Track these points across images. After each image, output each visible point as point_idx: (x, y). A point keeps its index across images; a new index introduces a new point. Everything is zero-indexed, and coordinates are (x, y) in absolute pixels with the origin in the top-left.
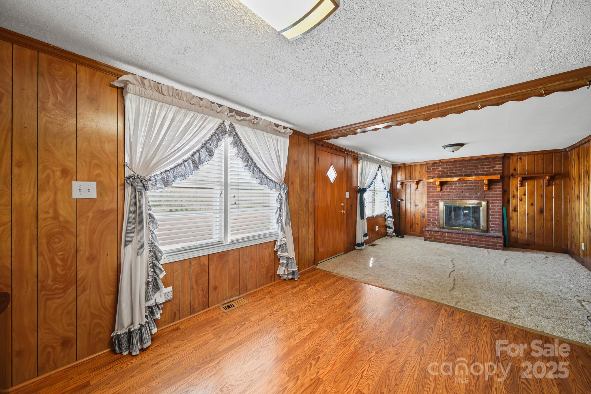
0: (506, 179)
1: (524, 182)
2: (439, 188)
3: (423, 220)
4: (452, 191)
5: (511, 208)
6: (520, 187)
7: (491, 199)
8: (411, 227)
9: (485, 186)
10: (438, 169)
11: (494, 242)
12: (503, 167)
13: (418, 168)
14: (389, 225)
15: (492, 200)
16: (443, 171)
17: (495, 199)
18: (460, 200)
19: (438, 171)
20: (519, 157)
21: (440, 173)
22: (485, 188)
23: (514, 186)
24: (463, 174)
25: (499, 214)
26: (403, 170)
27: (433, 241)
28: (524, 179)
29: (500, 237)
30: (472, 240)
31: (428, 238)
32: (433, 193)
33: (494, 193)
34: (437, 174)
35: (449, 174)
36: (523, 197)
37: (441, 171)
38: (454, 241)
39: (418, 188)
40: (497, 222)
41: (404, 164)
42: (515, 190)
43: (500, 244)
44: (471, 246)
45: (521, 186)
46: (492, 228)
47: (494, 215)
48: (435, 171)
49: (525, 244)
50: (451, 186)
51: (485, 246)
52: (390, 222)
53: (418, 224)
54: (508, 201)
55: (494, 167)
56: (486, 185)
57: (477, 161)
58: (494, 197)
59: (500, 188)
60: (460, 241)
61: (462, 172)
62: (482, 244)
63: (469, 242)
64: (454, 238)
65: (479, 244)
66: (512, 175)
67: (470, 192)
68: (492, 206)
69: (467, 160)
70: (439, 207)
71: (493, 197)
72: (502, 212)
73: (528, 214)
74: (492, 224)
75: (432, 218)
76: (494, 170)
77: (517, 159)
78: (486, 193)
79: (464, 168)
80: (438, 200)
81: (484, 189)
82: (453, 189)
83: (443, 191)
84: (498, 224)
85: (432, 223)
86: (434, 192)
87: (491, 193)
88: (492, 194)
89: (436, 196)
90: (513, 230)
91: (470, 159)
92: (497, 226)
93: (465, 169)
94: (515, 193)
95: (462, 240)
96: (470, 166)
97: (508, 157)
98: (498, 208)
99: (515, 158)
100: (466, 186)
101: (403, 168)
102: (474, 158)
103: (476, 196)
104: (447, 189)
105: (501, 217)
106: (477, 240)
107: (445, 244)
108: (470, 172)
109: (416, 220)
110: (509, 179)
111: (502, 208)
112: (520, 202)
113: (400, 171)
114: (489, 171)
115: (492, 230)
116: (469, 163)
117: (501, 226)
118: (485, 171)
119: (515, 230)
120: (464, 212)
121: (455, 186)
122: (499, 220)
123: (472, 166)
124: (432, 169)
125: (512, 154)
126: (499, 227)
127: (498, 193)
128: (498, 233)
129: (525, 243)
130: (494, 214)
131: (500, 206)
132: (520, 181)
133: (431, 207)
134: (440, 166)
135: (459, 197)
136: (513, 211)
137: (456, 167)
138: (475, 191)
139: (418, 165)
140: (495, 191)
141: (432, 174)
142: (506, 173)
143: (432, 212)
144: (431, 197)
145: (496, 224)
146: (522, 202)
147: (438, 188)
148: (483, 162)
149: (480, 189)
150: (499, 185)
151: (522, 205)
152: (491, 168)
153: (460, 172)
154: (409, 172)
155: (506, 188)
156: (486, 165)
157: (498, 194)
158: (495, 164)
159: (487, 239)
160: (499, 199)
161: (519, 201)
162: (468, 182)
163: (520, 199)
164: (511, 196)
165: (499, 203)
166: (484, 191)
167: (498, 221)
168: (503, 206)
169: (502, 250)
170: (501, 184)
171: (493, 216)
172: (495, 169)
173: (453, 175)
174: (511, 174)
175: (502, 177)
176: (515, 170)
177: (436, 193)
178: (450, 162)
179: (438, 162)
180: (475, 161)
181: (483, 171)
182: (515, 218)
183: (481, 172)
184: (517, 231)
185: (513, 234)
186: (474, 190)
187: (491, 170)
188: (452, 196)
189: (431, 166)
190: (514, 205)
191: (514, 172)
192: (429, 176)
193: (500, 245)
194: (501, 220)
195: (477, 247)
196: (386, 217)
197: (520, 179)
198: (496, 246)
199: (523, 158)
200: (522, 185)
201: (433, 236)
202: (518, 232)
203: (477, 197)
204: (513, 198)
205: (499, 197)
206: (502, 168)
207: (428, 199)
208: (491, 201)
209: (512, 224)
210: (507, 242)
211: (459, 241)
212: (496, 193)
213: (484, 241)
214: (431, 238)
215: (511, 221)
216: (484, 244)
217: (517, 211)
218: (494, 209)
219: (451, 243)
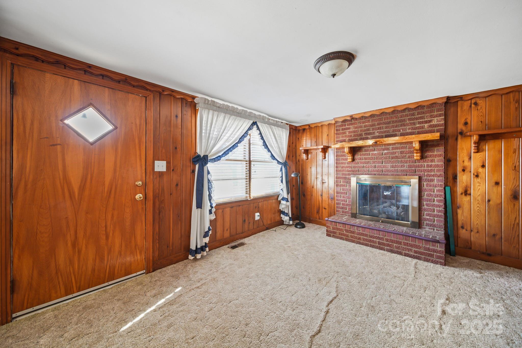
0: (450, 141)
1: (482, 144)
2: (351, 158)
3: (332, 202)
4: (368, 162)
5: (459, 189)
6: (475, 153)
7: (426, 174)
8: (318, 212)
9: (416, 153)
10: (349, 128)
11: (429, 249)
12: (446, 120)
13: (325, 130)
14: (284, 211)
15: (427, 176)
16: (356, 131)
17: (432, 173)
18: (379, 175)
19: (350, 132)
20: (473, 101)
21: (353, 134)
22: (417, 156)
23: (465, 151)
24: (384, 134)
25: (439, 198)
26: (308, 133)
27: (337, 238)
28: (483, 138)
29: (438, 242)
30: (392, 241)
31: (331, 232)
32: (343, 165)
33: (430, 164)
34: (348, 136)
35: (364, 136)
36: (480, 170)
37: (354, 132)
38: (366, 240)
39: (325, 158)
40: (435, 213)
41: (309, 125)
42: (466, 159)
43: (438, 254)
44: (392, 251)
45: (476, 151)
46: (427, 222)
47: (430, 200)
48: (345, 133)
49: (483, 253)
50: (367, 155)
51: (412, 253)
52: (285, 206)
53: (325, 209)
54: (455, 178)
55: (430, 121)
56: (417, 150)
57: (404, 114)
58: (431, 171)
59: (440, 156)
60: (375, 242)
61: (382, 132)
62: (409, 250)
63: (388, 245)
64: (366, 235)
65: (403, 249)
66: (461, 133)
67: (393, 162)
68: (427, 185)
69: (389, 113)
70: (350, 186)
71: (428, 171)
72: (443, 196)
73: (489, 201)
74: (428, 215)
75: (342, 201)
76: (430, 126)
77: (469, 105)
78: (417, 164)
79: (384, 126)
80: (349, 175)
81: (415, 158)
82: (369, 159)
83: (356, 161)
84: (437, 216)
85: (342, 208)
86: (345, 164)
87: (426, 164)
88: (428, 166)
89: (347, 169)
90: (463, 227)
91: (394, 111)
92: (436, 219)
93: (386, 128)
94: (466, 163)
95: (377, 240)
96: (393, 122)
97: (455, 102)
98: (437, 188)
99: (466, 104)
100: (388, 153)
101: (308, 130)
102: (399, 109)
103: (402, 169)
104: (361, 159)
105: (442, 204)
106: (400, 243)
107: (353, 244)
108: (393, 131)
109: (324, 202)
110: (457, 139)
111: (445, 188)
112: (475, 179)
113: (305, 134)
114: (423, 127)
115: (427, 225)
116: (392, 118)
117: (443, 219)
118: (416, 128)
119: (465, 227)
120: (385, 194)
121: (372, 154)
122: (438, 209)
123: (396, 122)
124: (342, 129)
125: (461, 98)
126: (439, 221)
127: (437, 163)
128: (437, 230)
129: (485, 251)
130: (431, 198)
131: (441, 186)
132: (475, 143)
133: (341, 186)
134: (352, 124)
135: (377, 171)
136: (463, 194)
137: (374, 125)
138: (401, 162)
139: (325, 125)
140: (432, 161)
141: (342, 137)
142: (451, 130)
143: (342, 193)
144: (340, 171)
145: (434, 216)
146: (479, 180)
147: (348, 158)
148: (413, 115)
149: (409, 157)
150: (438, 150)
151: (478, 184)
152: (426, 122)
153: (379, 133)
154: (315, 136)
155: (450, 155)
156: (417, 119)
157: (437, 166)
158: (431, 116)
159: (417, 244)
160: (438, 173)
161: (473, 178)
162: (391, 147)
163: (476, 174)
164: (459, 169)
165: (438, 181)
166: (415, 161)
167: (437, 211)
168: (446, 185)
169: (441, 264)
170: (442, 149)
171: (429, 203)
172: (431, 123)
173: (369, 136)
174: (459, 131)
175: (444, 137)
176: (466, 124)
177: (347, 165)
178: (366, 118)
179: (349, 118)
180: (401, 114)
181: (413, 129)
182: (466, 206)
183: (410, 131)
184: (469, 229)
185: (463, 233)
186: (399, 160)
187: (426, 125)
188: (368, 169)
189: (340, 126)
190: (464, 184)
191: (464, 128)
192: (338, 139)
193: (438, 256)
194: (442, 209)
195: (400, 253)
196: (279, 199)
197: (475, 138)
198: (432, 256)
199: (479, 101)
200: (478, 150)
201: (338, 229)
202: (471, 231)
203: (404, 170)
204: (462, 173)
205: (438, 171)
206: (443, 122)
207: (337, 174)
208: (426, 178)
209: (462, 216)
210: (452, 247)
211: (373, 242)
212: (433, 163)
213: (412, 246)
214: (335, 233)
215: (459, 211)
216: (411, 250)
217: (470, 194)
218: (430, 190)
219: (362, 244)
